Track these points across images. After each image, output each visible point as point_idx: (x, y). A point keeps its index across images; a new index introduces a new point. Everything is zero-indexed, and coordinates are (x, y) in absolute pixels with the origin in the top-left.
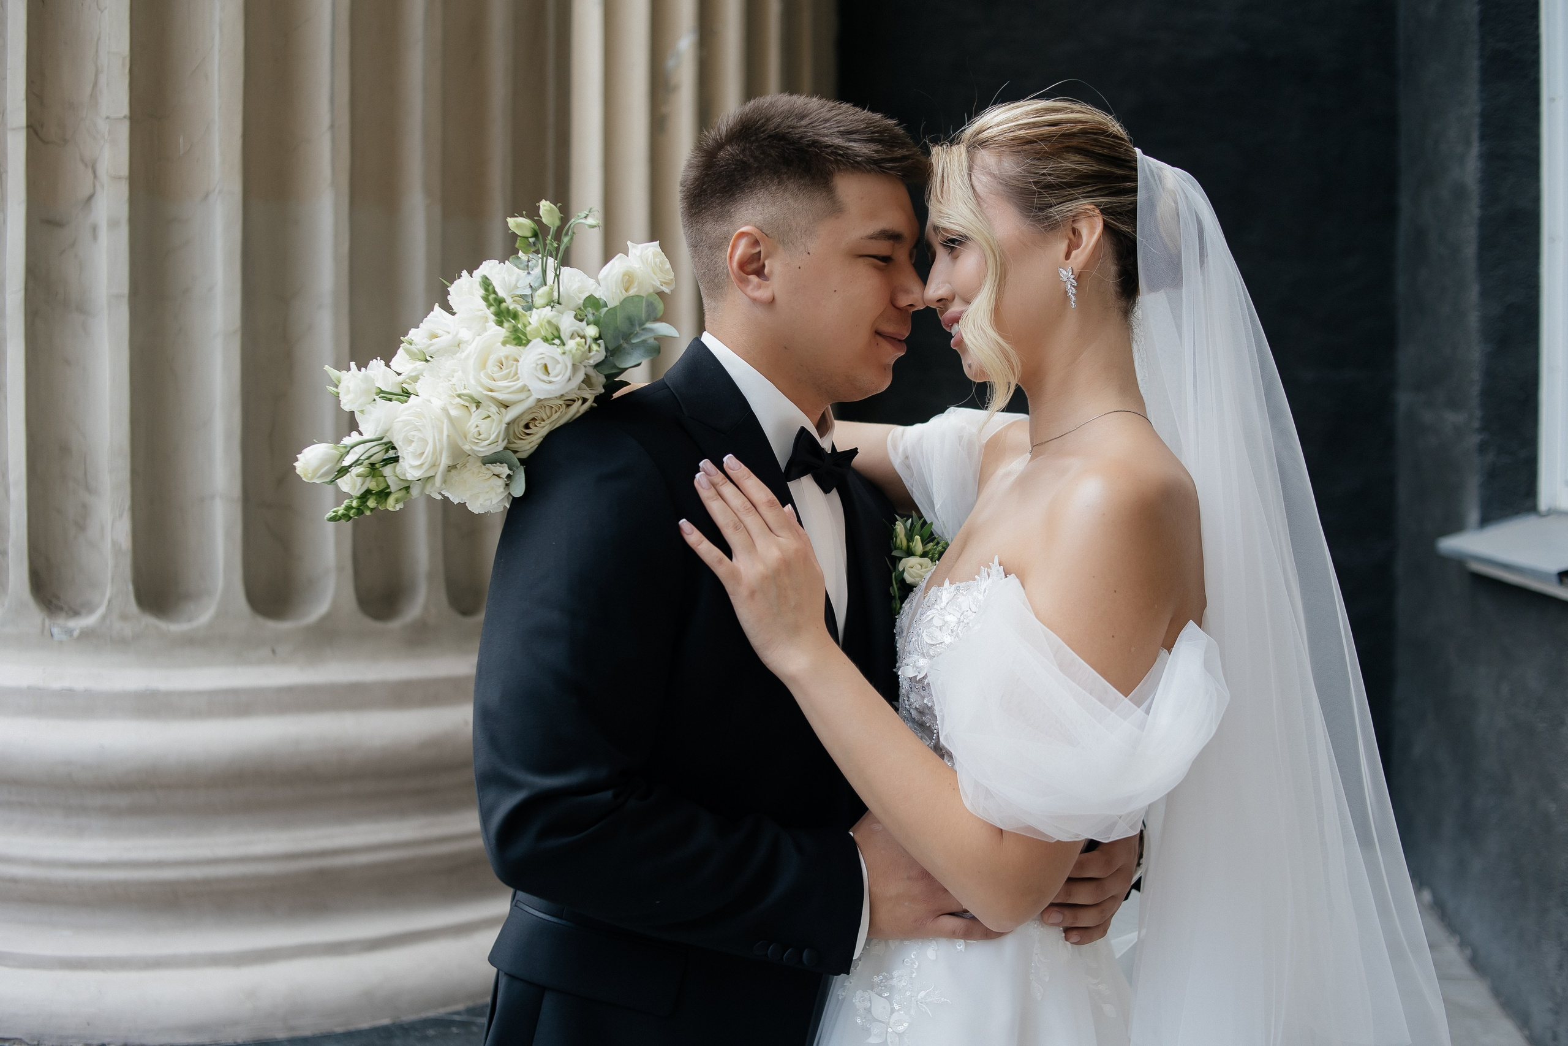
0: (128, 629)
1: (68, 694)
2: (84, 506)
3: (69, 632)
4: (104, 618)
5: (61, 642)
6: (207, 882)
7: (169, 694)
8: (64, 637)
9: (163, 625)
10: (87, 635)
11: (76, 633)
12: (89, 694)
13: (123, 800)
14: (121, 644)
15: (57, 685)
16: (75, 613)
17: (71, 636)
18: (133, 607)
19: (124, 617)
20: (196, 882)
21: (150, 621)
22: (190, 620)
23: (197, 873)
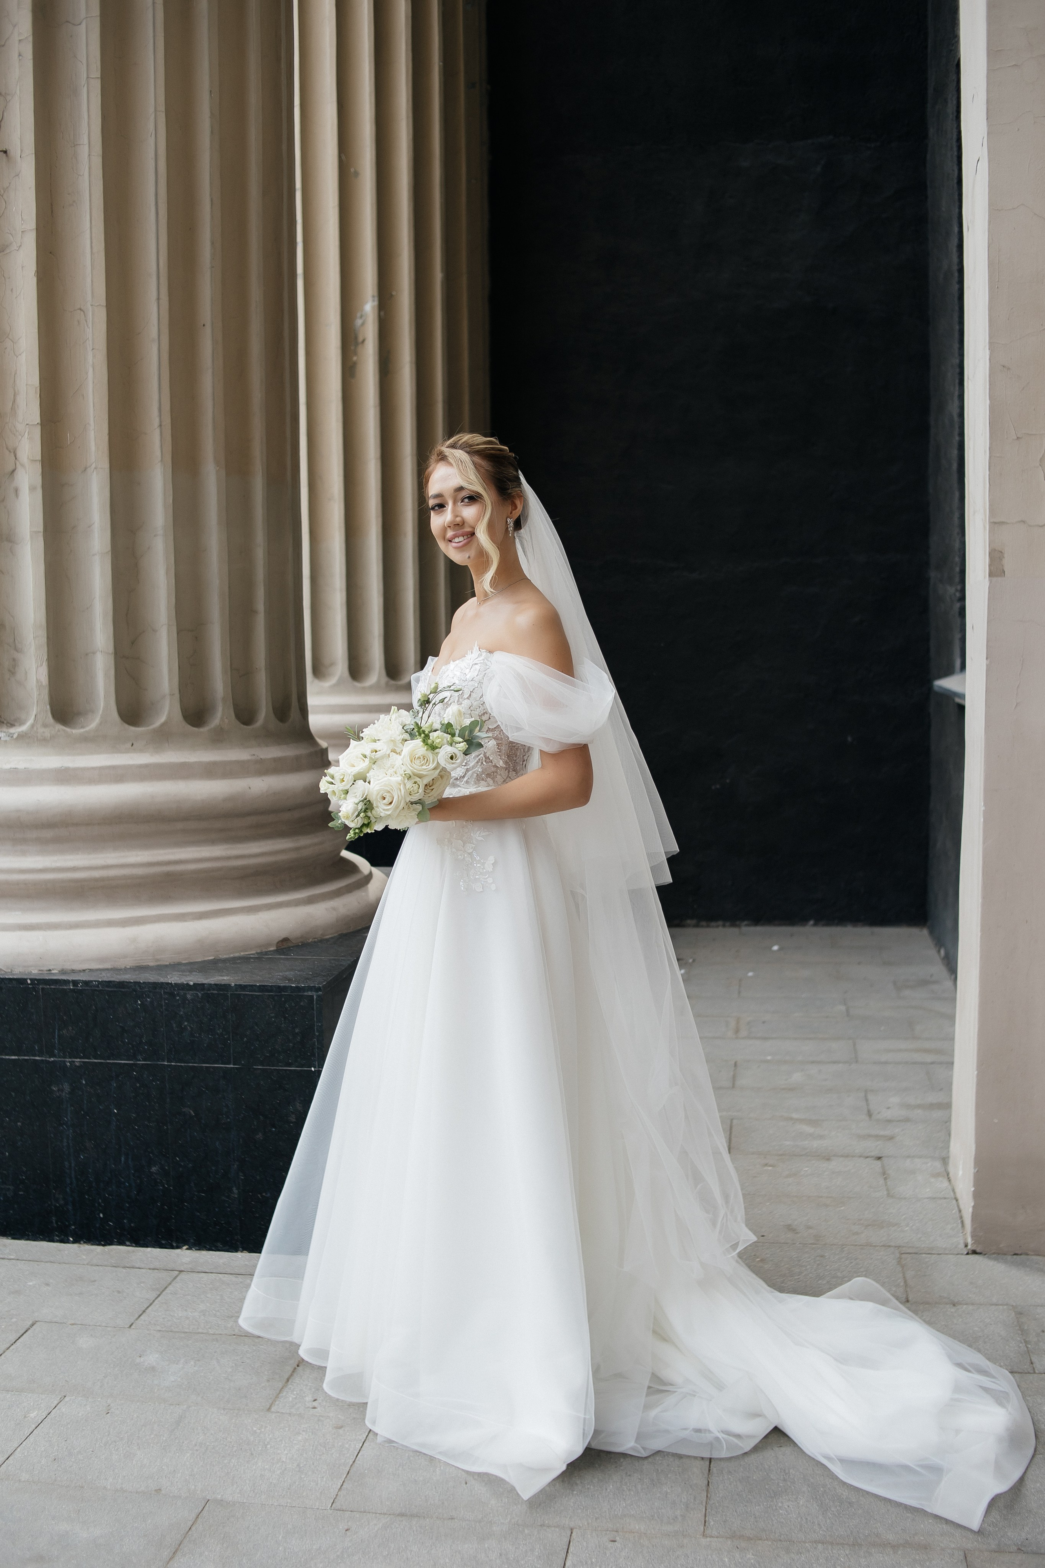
0: (47, 733)
1: (15, 771)
2: (14, 660)
3: (11, 736)
4: (33, 726)
5: (6, 741)
6: (102, 879)
7: (75, 769)
8: (8, 739)
9: (68, 730)
10: (22, 737)
11: (15, 736)
12: (27, 771)
13: (49, 834)
14: (44, 741)
15: (8, 766)
16: (12, 725)
17: (12, 737)
18: (50, 719)
19: (45, 726)
20: (96, 880)
21: (59, 727)
22: (83, 727)
23: (96, 874)
